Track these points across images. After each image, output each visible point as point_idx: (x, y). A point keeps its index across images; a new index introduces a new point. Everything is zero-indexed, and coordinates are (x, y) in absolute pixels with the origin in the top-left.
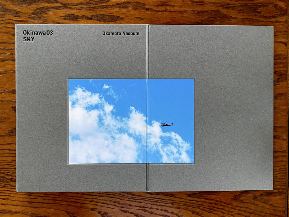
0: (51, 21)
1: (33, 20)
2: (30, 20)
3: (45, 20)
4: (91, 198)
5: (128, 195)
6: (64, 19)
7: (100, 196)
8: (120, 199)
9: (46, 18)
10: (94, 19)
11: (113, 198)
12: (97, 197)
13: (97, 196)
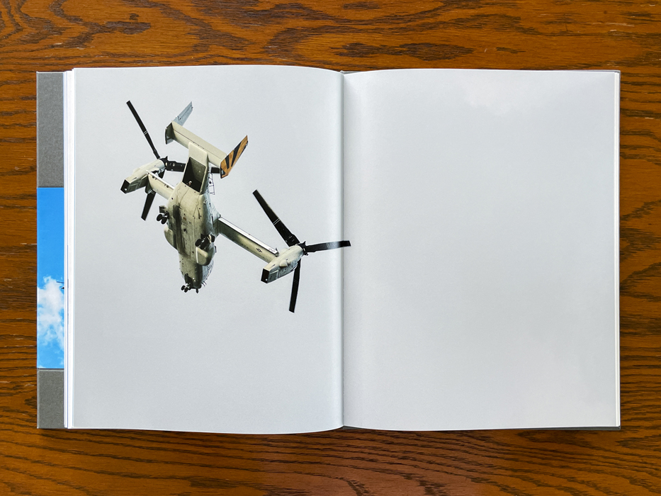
0: (312, 59)
1: (273, 56)
2: (265, 56)
3: (300, 56)
4: (404, 450)
5: (486, 444)
6: (341, 54)
7: (423, 446)
8: (467, 452)
9: (300, 53)
10: (407, 54)
11: (452, 450)
12: (417, 447)
13: (415, 445)
